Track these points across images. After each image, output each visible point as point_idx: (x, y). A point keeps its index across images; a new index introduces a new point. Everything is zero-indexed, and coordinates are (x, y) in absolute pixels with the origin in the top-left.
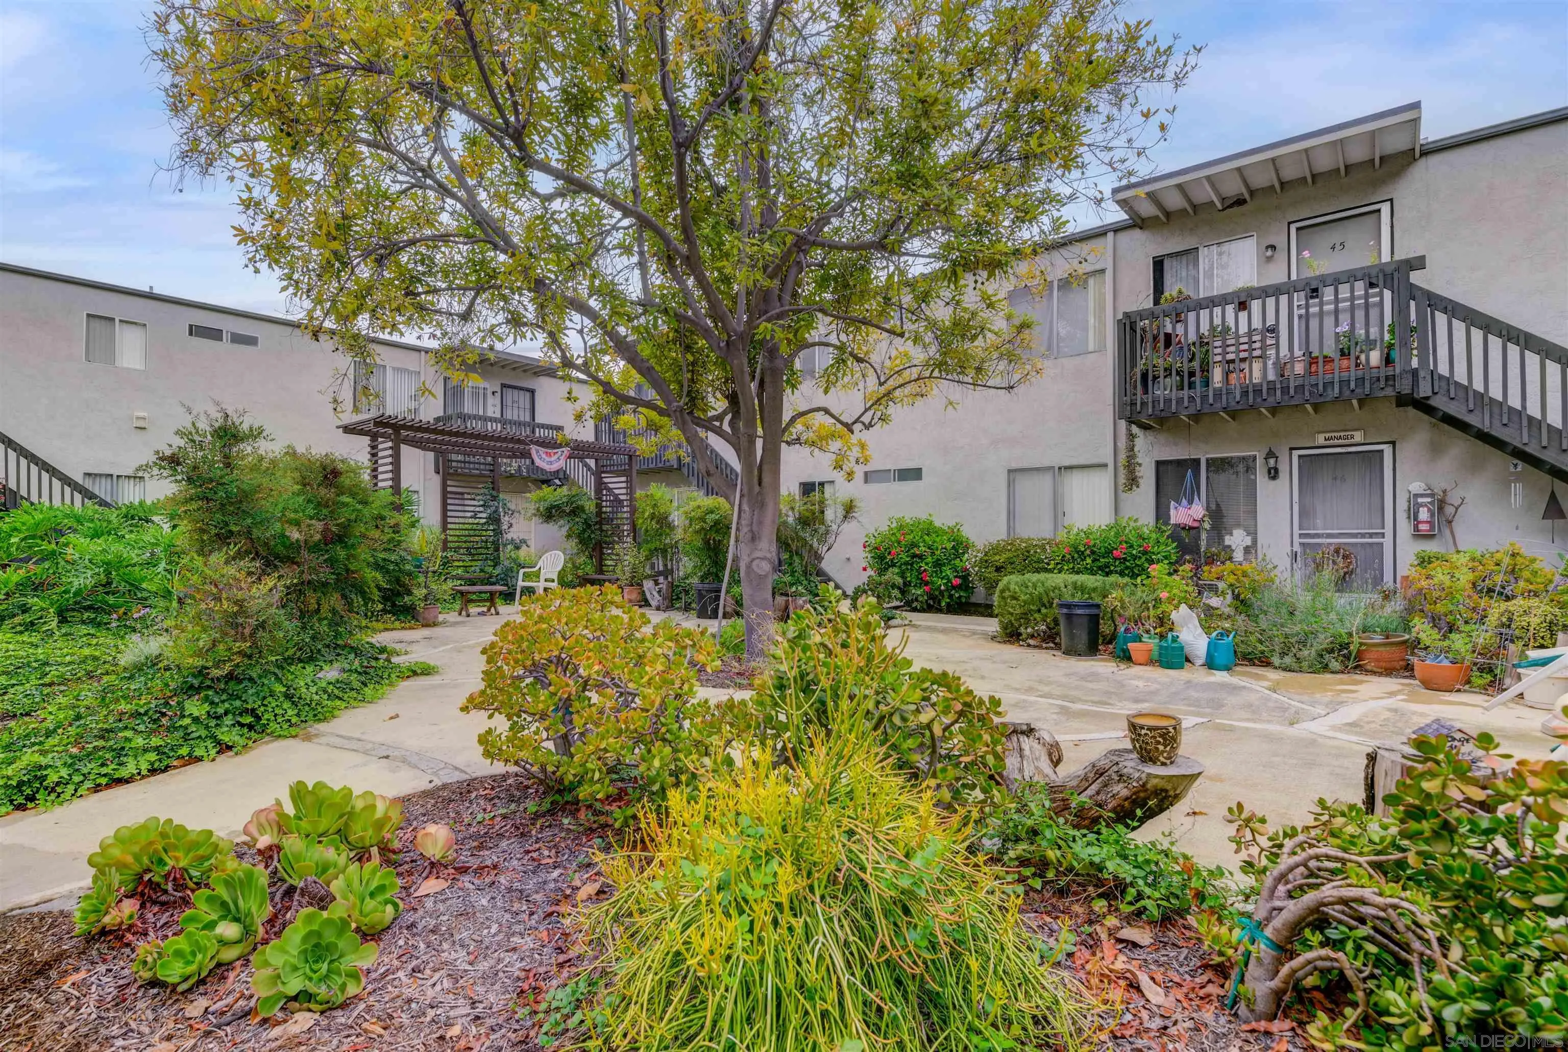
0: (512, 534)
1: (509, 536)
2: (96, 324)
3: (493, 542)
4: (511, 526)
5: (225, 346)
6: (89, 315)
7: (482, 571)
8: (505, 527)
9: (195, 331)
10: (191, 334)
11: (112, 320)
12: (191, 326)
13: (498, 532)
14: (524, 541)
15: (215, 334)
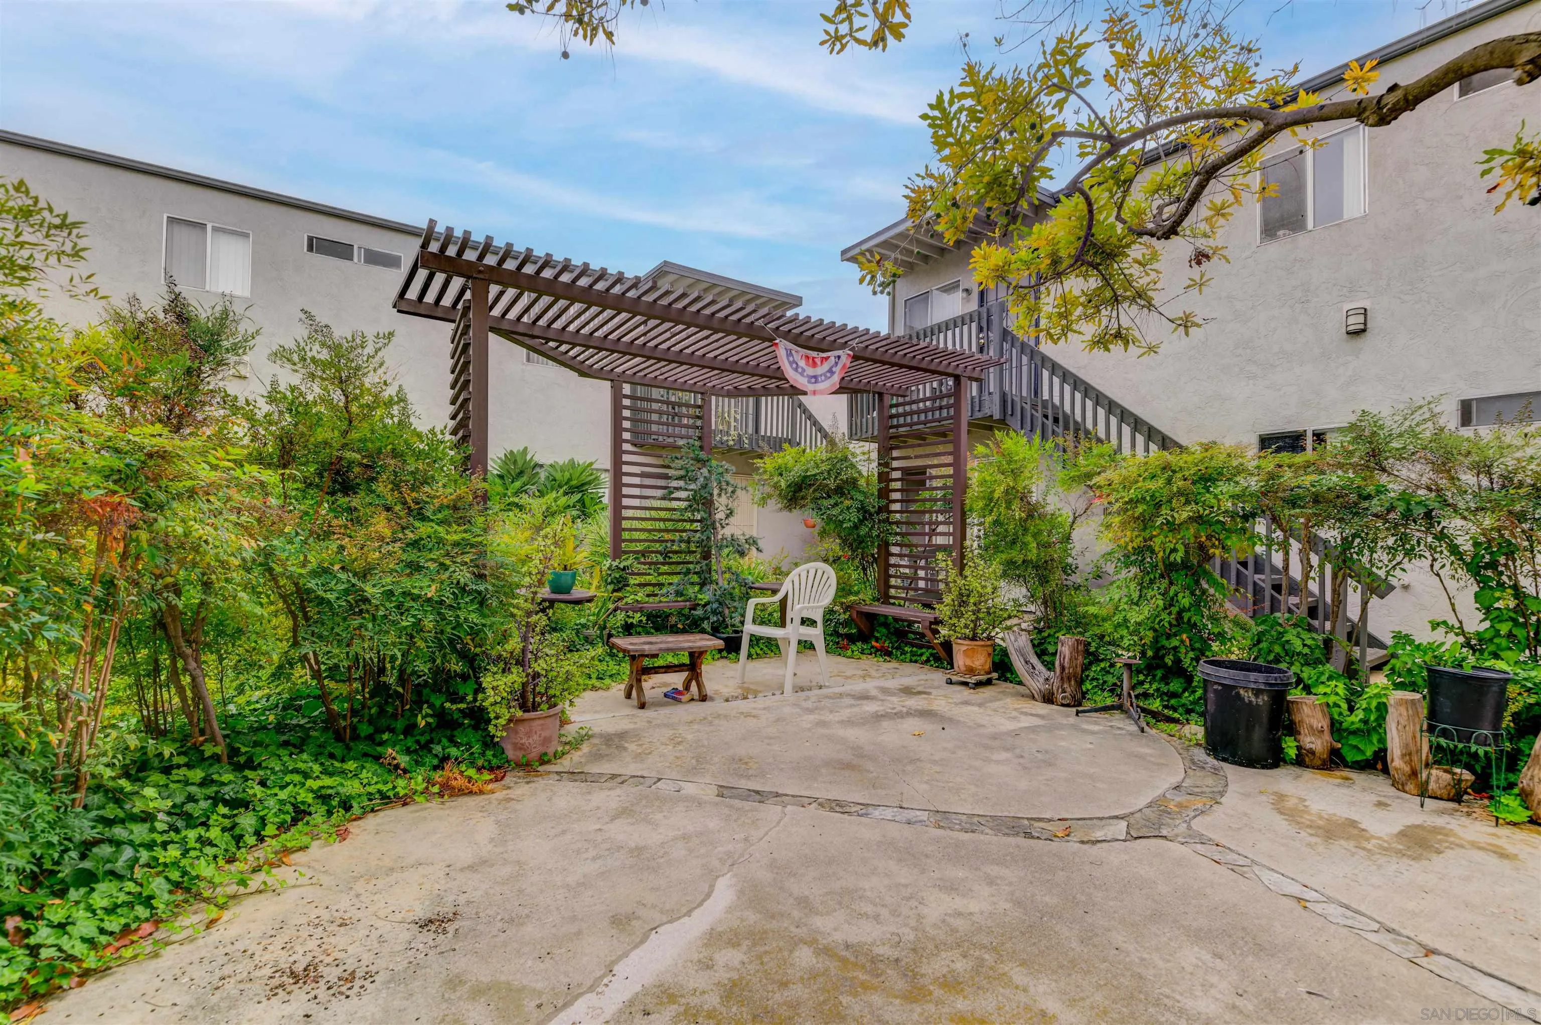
0: (734, 529)
1: (727, 532)
2: (178, 230)
3: (700, 543)
4: (730, 514)
5: (357, 265)
6: (171, 220)
7: (679, 593)
8: (720, 515)
9: (316, 245)
10: (310, 248)
11: (203, 226)
12: (310, 239)
13: (709, 525)
14: (753, 542)
15: (342, 251)
